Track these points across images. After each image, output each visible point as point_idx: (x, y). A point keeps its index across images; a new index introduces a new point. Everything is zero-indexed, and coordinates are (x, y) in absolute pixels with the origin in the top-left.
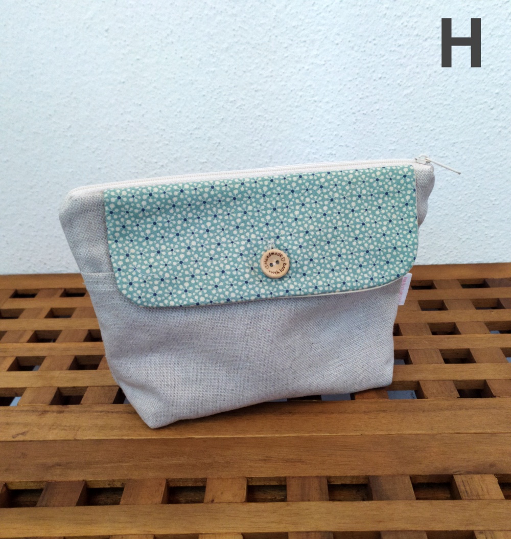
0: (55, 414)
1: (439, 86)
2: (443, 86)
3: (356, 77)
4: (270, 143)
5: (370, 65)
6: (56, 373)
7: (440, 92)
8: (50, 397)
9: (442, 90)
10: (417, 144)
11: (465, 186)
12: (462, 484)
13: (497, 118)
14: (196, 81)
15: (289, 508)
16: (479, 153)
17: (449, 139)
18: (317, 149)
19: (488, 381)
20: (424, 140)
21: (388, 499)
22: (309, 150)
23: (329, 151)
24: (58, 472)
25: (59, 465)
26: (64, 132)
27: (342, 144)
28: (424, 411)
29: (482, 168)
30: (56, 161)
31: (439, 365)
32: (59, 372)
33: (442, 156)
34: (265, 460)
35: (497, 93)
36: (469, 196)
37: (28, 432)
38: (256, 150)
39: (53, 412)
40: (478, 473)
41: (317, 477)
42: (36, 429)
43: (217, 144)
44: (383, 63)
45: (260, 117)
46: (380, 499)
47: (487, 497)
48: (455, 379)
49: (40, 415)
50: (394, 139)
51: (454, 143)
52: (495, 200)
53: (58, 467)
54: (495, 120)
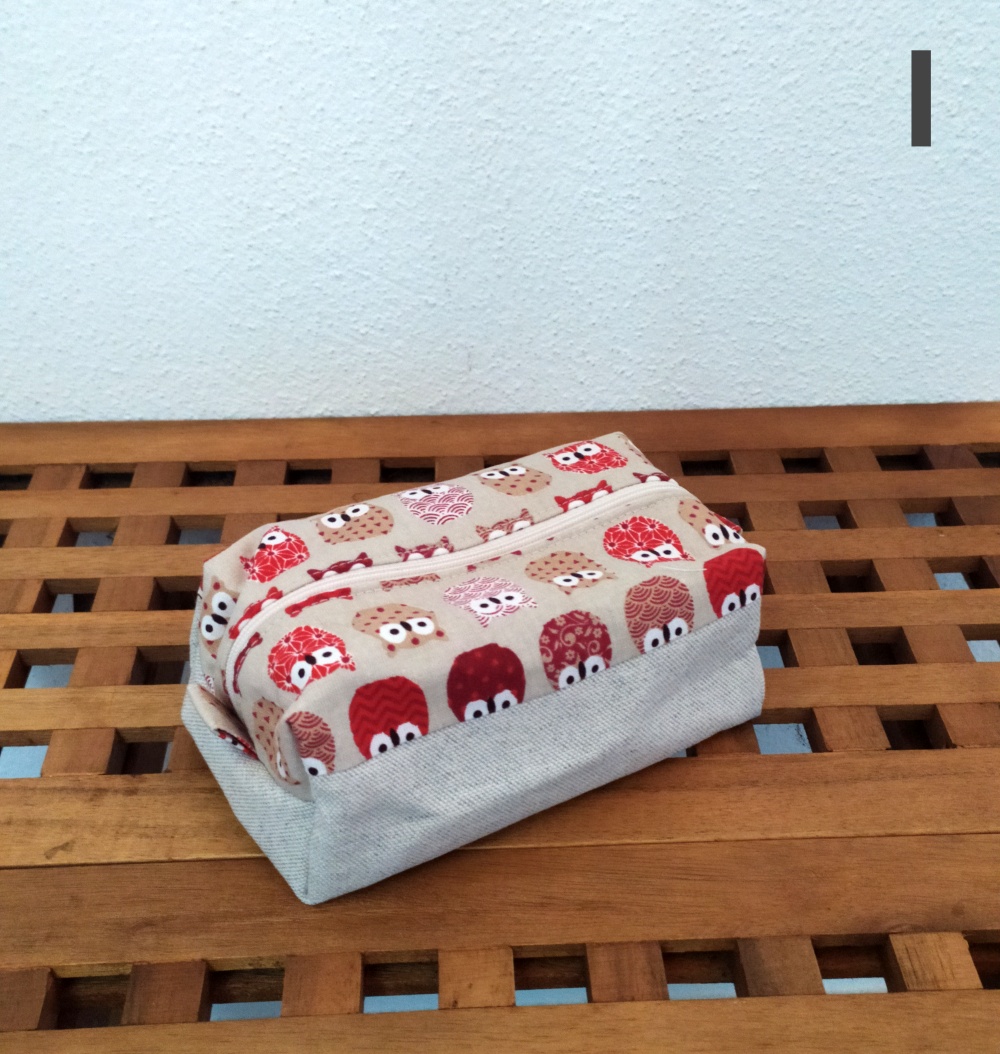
0: (120, 797)
1: (851, 69)
2: (861, 70)
3: (688, 48)
4: (506, 173)
5: (715, 26)
6: (106, 693)
7: (853, 82)
8: (103, 753)
9: (857, 78)
10: (802, 180)
11: (890, 261)
12: (906, 955)
13: (963, 134)
14: (357, 49)
15: (598, 1017)
16: (923, 200)
17: (866, 172)
18: (603, 188)
19: (940, 708)
20: (818, 174)
21: (776, 993)
22: (587, 189)
23: (628, 192)
24: (150, 940)
25: (149, 923)
26: (75, 145)
27: (655, 179)
28: (827, 783)
29: (926, 227)
30: (59, 203)
31: (847, 668)
32: (111, 689)
33: (850, 203)
34: (542, 905)
35: (965, 86)
36: (899, 281)
37: (73, 842)
38: (479, 186)
39: (116, 791)
40: (933, 928)
41: (643, 943)
42: (88, 836)
43: (398, 175)
44: (742, 23)
45: (488, 124)
46: (762, 994)
47: (952, 985)
48: (879, 703)
49: (91, 800)
50: (757, 171)
51: (875, 180)
52: (948, 287)
53: (149, 929)
54: (958, 137)
